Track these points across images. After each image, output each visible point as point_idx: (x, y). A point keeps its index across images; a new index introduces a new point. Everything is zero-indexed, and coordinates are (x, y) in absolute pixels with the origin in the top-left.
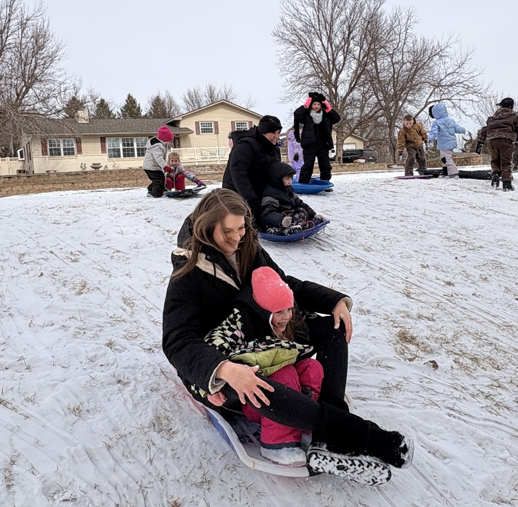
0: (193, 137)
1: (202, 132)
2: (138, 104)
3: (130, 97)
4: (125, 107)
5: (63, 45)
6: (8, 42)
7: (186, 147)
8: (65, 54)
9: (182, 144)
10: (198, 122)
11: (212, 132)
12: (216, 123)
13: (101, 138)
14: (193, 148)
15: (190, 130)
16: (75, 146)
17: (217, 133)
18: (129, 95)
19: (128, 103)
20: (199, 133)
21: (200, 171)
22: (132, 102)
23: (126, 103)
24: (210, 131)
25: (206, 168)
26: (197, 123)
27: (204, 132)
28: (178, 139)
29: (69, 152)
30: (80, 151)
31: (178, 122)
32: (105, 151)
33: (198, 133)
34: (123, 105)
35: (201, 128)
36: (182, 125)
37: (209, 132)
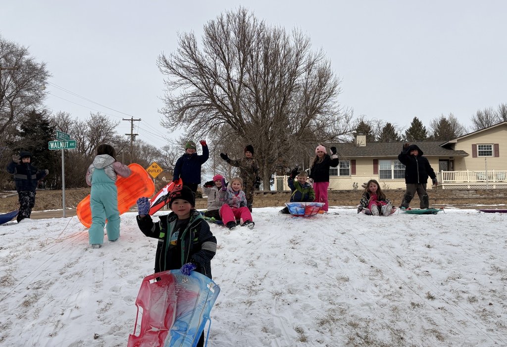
0: (469, 160)
1: (479, 155)
2: (424, 127)
3: (416, 120)
4: (411, 130)
5: (340, 81)
6: (294, 84)
7: (461, 169)
8: (341, 89)
9: (456, 166)
10: (476, 145)
11: (491, 155)
12: (497, 146)
13: (374, 160)
14: (465, 171)
15: (465, 153)
16: (350, 167)
17: (497, 155)
18: (415, 118)
19: (413, 126)
20: (477, 156)
21: (463, 195)
22: (418, 126)
23: (411, 126)
24: (489, 153)
25: (470, 192)
26: (474, 146)
27: (482, 155)
28: (453, 161)
29: (344, 173)
30: (354, 172)
31: (454, 144)
32: (377, 172)
33: (474, 156)
34: (408, 128)
35: (478, 150)
36: (458, 148)
37: (488, 155)
